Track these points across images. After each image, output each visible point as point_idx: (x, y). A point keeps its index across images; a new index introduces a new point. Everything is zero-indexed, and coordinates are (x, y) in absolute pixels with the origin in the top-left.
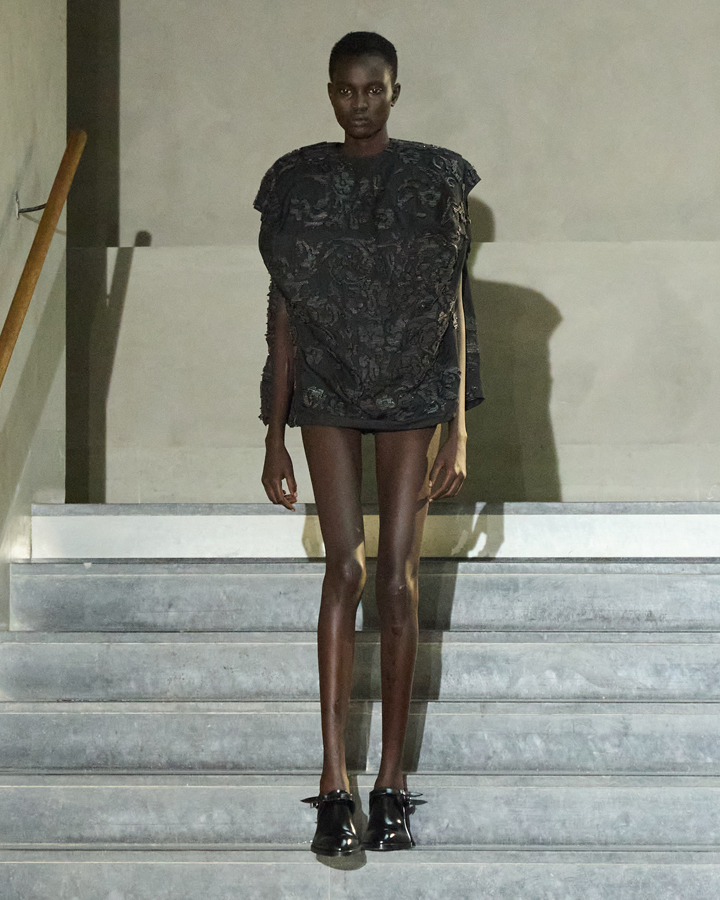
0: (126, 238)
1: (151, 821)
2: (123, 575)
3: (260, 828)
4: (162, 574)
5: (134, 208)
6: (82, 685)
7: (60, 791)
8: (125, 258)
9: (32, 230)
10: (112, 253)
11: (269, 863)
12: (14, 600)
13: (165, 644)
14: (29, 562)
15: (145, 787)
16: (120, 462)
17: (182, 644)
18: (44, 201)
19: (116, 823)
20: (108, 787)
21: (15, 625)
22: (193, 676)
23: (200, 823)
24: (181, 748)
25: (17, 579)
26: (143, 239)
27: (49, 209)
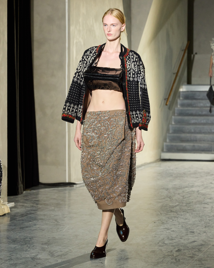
0: (194, 53)
1: (196, 121)
2: (194, 93)
3: (210, 122)
4: (198, 93)
5: (195, 49)
6: (189, 105)
7: (186, 118)
8: (194, 56)
9: (183, 52)
10: (192, 56)
11: (210, 126)
12: (181, 95)
13: (198, 101)
14: (183, 92)
15: (196, 117)
16: (193, 80)
17: (200, 101)
18: (184, 48)
19: (193, 122)
20: (192, 117)
21: (181, 98)
22: (202, 105)
23: (202, 122)
24: (200, 113)
25: (181, 93)
26: (196, 53)
27: (185, 50)
